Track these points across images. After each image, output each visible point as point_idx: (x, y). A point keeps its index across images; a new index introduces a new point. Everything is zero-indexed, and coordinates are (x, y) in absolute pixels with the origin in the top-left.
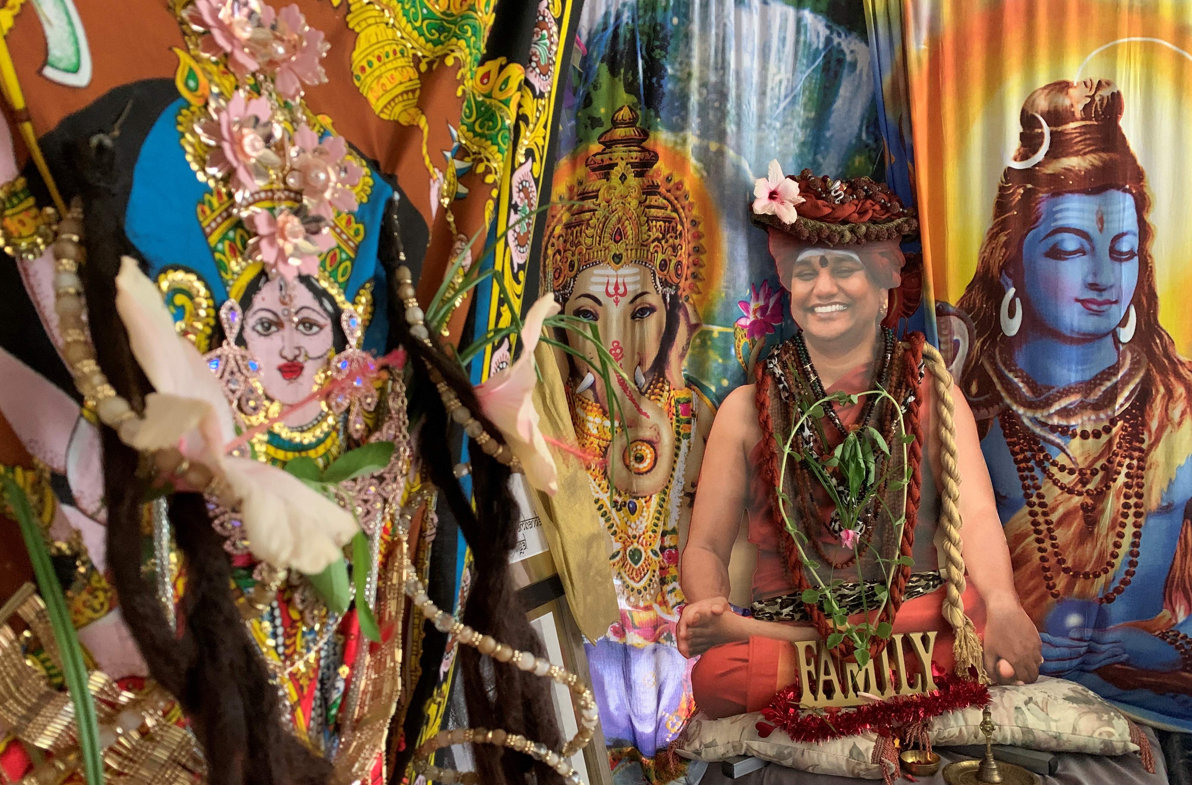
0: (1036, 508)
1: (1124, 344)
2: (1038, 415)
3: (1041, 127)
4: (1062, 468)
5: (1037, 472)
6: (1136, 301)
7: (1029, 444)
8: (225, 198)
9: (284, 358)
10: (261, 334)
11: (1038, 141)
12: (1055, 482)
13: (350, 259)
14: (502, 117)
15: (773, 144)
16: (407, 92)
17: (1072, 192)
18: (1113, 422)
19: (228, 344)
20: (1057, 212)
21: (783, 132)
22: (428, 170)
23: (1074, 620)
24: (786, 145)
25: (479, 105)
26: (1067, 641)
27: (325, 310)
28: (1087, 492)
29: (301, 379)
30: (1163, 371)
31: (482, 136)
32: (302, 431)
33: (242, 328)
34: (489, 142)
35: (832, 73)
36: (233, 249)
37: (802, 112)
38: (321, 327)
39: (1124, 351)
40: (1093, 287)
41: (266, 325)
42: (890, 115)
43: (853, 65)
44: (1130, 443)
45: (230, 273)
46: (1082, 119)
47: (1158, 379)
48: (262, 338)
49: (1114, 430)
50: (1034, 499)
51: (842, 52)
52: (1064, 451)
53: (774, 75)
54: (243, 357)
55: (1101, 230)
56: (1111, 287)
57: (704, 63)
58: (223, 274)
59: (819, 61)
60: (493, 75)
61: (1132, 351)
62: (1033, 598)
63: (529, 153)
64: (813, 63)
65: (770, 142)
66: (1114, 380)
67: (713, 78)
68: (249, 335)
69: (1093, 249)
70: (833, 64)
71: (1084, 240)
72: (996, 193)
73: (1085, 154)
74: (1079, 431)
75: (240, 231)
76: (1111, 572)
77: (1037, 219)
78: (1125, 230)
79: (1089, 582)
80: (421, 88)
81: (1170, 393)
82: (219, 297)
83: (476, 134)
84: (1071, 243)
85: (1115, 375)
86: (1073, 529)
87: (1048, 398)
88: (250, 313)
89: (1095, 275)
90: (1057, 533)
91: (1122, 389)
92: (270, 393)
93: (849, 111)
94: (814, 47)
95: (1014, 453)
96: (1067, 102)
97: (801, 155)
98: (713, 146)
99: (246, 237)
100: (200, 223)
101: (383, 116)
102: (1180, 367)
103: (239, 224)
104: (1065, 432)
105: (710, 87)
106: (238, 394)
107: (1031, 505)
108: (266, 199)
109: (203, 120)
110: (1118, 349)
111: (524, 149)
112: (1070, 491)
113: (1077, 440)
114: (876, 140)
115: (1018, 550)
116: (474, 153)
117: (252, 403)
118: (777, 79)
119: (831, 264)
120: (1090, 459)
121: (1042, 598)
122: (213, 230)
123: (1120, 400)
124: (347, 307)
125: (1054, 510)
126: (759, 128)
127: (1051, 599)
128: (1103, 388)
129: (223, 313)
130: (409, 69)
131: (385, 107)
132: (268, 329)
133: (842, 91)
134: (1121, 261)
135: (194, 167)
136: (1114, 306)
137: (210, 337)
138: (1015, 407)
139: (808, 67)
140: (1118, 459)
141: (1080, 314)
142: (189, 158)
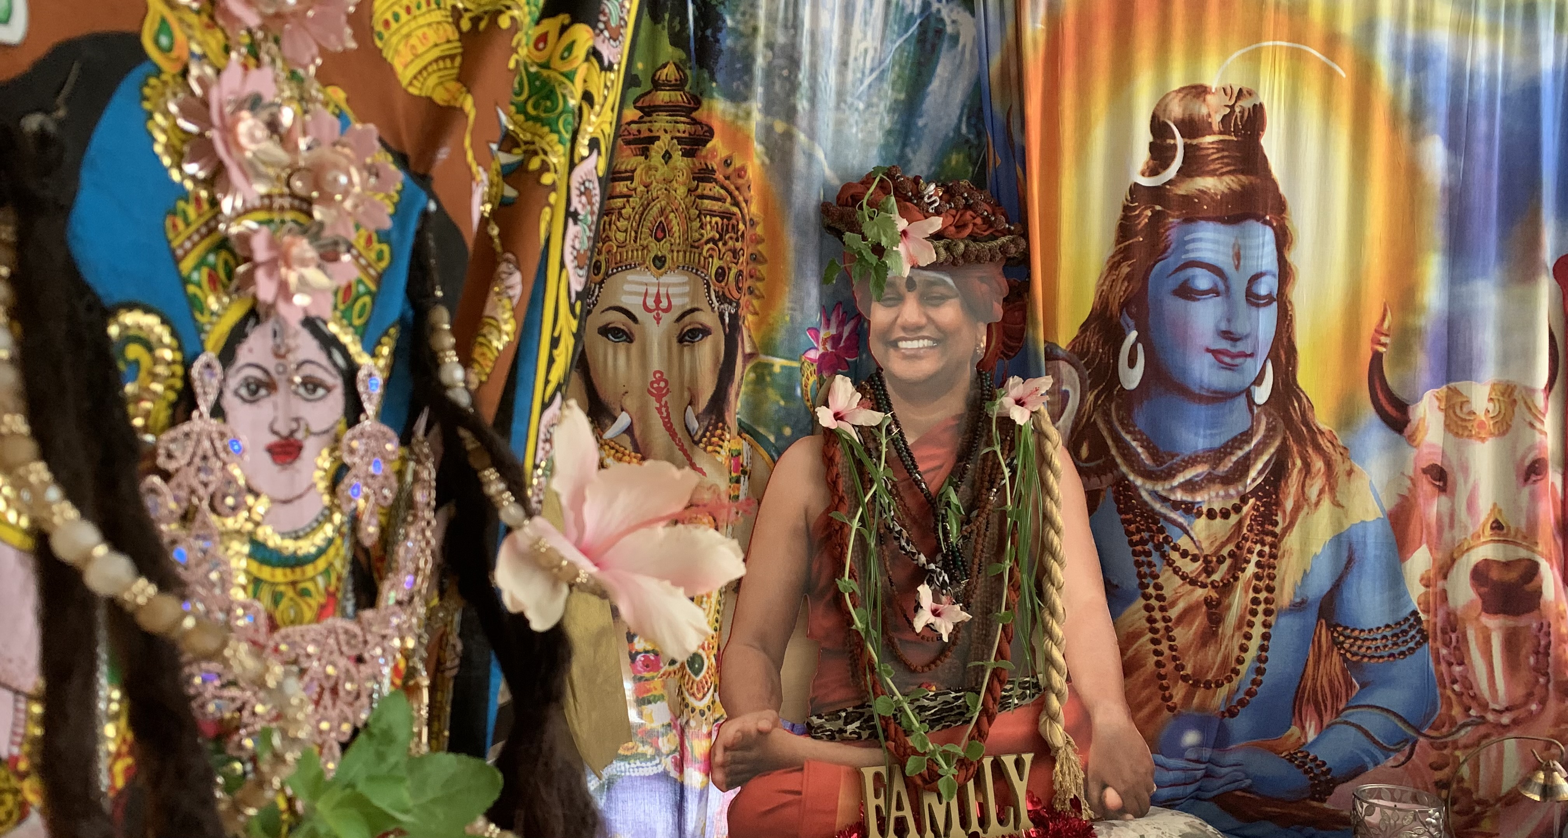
0: (1153, 602)
1: (1259, 406)
2: (1159, 488)
3: (1174, 138)
4: (1184, 554)
5: (1155, 558)
6: (1273, 355)
7: (1148, 523)
8: (206, 207)
9: (275, 433)
10: (244, 400)
11: (1169, 154)
12: (1176, 571)
13: (369, 292)
14: (564, 96)
15: (854, 130)
16: (443, 58)
17: (1208, 219)
18: (1244, 499)
19: (201, 415)
20: (1188, 242)
21: (867, 116)
22: (470, 168)
23: (1191, 738)
24: (870, 132)
25: (532, 77)
26: (1181, 763)
27: (335, 365)
28: (1212, 583)
29: (298, 464)
30: (1300, 440)
31: (536, 119)
32: (297, 538)
33: (221, 393)
34: (546, 129)
35: (928, 46)
36: (213, 280)
37: (890, 92)
38: (328, 389)
39: (1259, 414)
40: (1227, 335)
41: (253, 387)
42: (997, 106)
43: (955, 39)
44: (1262, 525)
45: (206, 312)
46: (1221, 133)
47: (1295, 449)
48: (247, 406)
49: (1245, 509)
50: (1151, 590)
51: (942, 20)
52: (1187, 533)
53: (859, 42)
54: (222, 435)
55: (1237, 267)
56: (1247, 336)
57: (771, 18)
58: (198, 316)
59: (914, 29)
60: (551, 39)
61: (1268, 415)
62: (1146, 711)
63: (594, 144)
64: (906, 31)
65: (851, 126)
66: (1247, 449)
67: (781, 38)
68: (230, 402)
69: (1228, 288)
70: (930, 34)
71: (1218, 279)
72: (1119, 213)
73: (1222, 174)
74: (1205, 509)
75: (224, 254)
76: (1236, 680)
77: (1166, 248)
78: (1264, 269)
79: (1211, 692)
80: (462, 54)
81: (1307, 467)
82: (190, 349)
83: (528, 117)
84: (1203, 280)
85: (1248, 442)
86: (1194, 627)
87: (1170, 468)
88: (232, 371)
89: (1229, 321)
90: (1176, 632)
91: (1256, 460)
92: (256, 484)
93: (947, 96)
94: (908, 10)
95: (1129, 533)
96: (1204, 111)
97: (885, 147)
98: (779, 127)
99: (232, 262)
100: (169, 242)
101: (413, 90)
102: (1319, 437)
103: (223, 244)
104: (1189, 509)
105: (776, 49)
106: (211, 488)
107: (1147, 597)
108: (262, 208)
109: (181, 95)
110: (1251, 411)
111: (588, 137)
112: (1193, 582)
113: (1202, 521)
114: (979, 134)
115: (1130, 652)
116: (526, 143)
117: (230, 501)
118: (862, 47)
119: (919, 287)
120: (1217, 543)
121: (1157, 711)
122: (187, 253)
123: (1253, 473)
124: (364, 360)
125: (1173, 604)
126: (838, 107)
127: (1166, 713)
128: (1234, 458)
129: (196, 370)
130: (447, 26)
131: (415, 77)
132: (254, 393)
133: (939, 70)
134: (1258, 306)
135: (167, 161)
136: (1249, 360)
137: (174, 406)
138: (1131, 477)
139: (900, 35)
140: (1249, 544)
141: (1211, 366)
142: (158, 149)
